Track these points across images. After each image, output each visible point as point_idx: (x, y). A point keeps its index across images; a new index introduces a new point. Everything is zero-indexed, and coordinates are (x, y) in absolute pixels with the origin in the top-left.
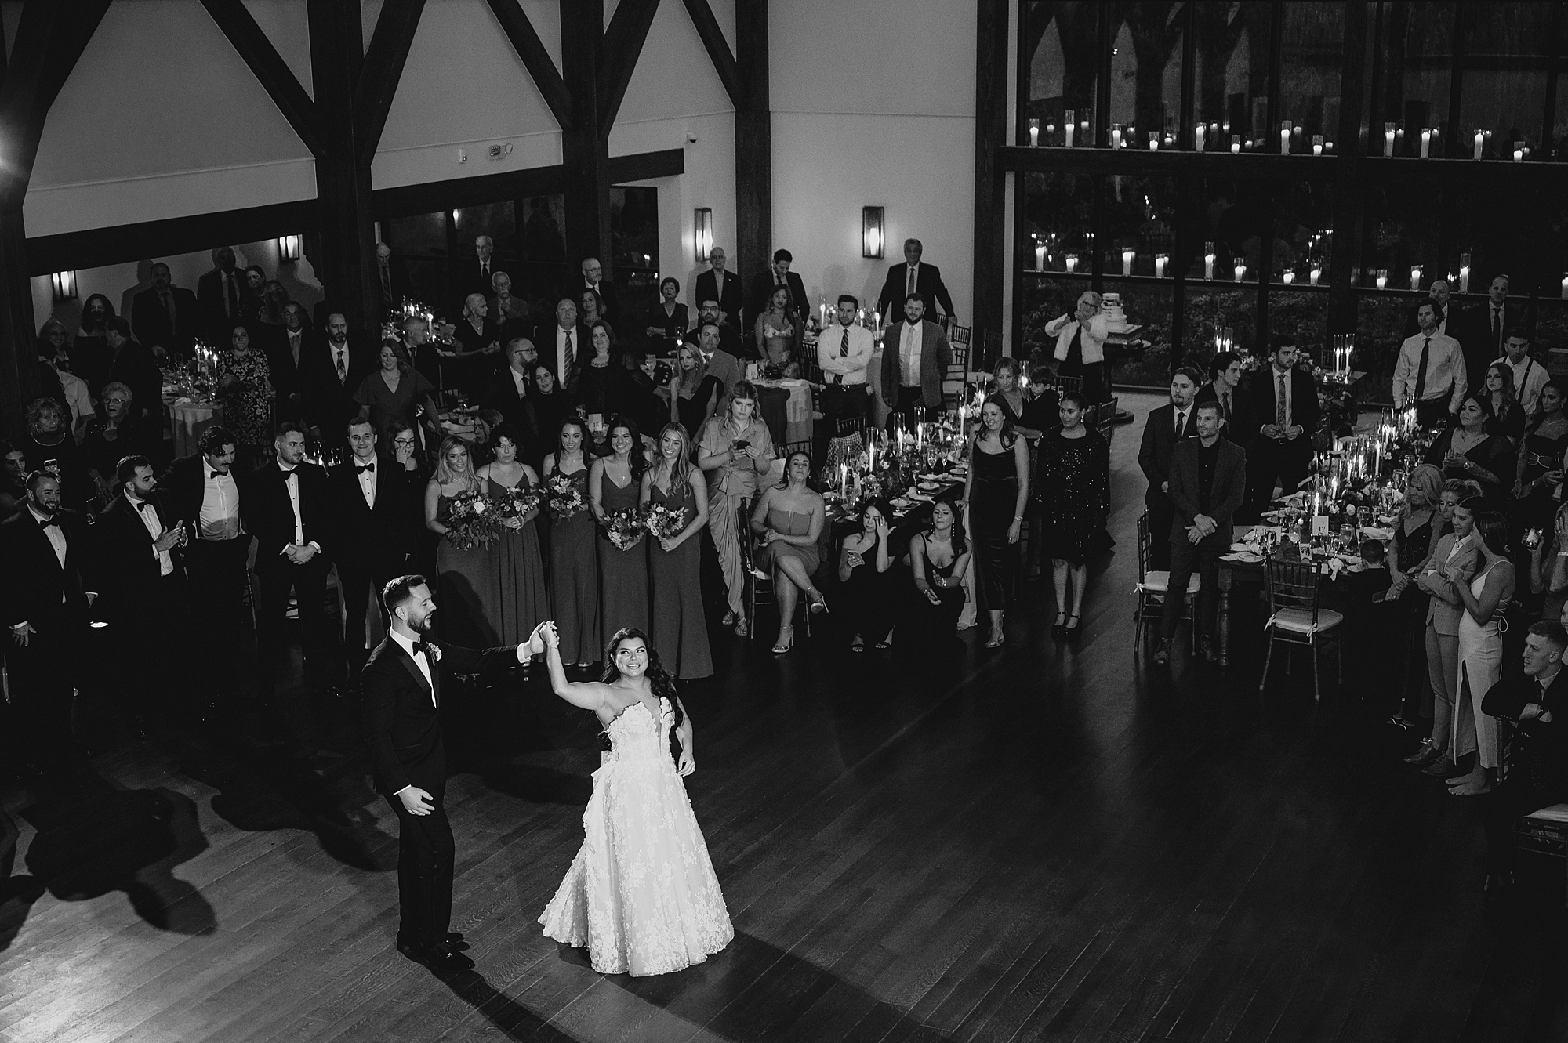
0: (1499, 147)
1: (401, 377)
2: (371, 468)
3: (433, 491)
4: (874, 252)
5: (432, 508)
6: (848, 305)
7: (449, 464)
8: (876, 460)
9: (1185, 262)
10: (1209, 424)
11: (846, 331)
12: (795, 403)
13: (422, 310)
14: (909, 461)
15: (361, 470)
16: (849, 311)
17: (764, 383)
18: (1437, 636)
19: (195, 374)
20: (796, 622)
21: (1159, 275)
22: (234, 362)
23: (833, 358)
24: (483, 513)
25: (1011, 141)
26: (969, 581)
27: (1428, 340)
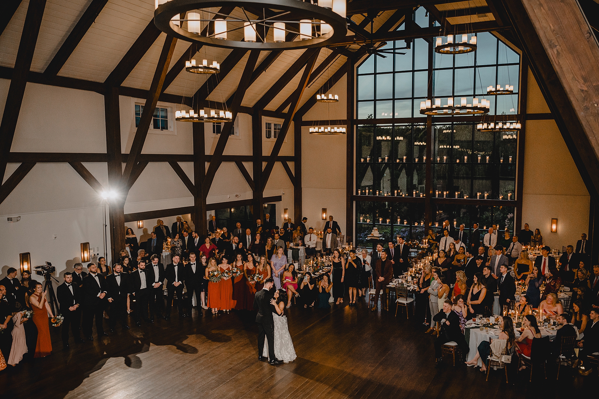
0: (461, 195)
1: (210, 245)
2: (194, 264)
3: (207, 270)
4: (324, 218)
5: (207, 274)
6: (311, 230)
7: (211, 264)
8: (313, 264)
9: (393, 221)
11: (311, 235)
13: (221, 231)
14: (321, 264)
15: (192, 264)
17: (295, 247)
18: (432, 303)
19: (167, 244)
20: (292, 300)
21: (388, 224)
22: (175, 242)
23: (308, 242)
24: (216, 275)
25: (354, 194)
26: (331, 292)
27: (446, 238)
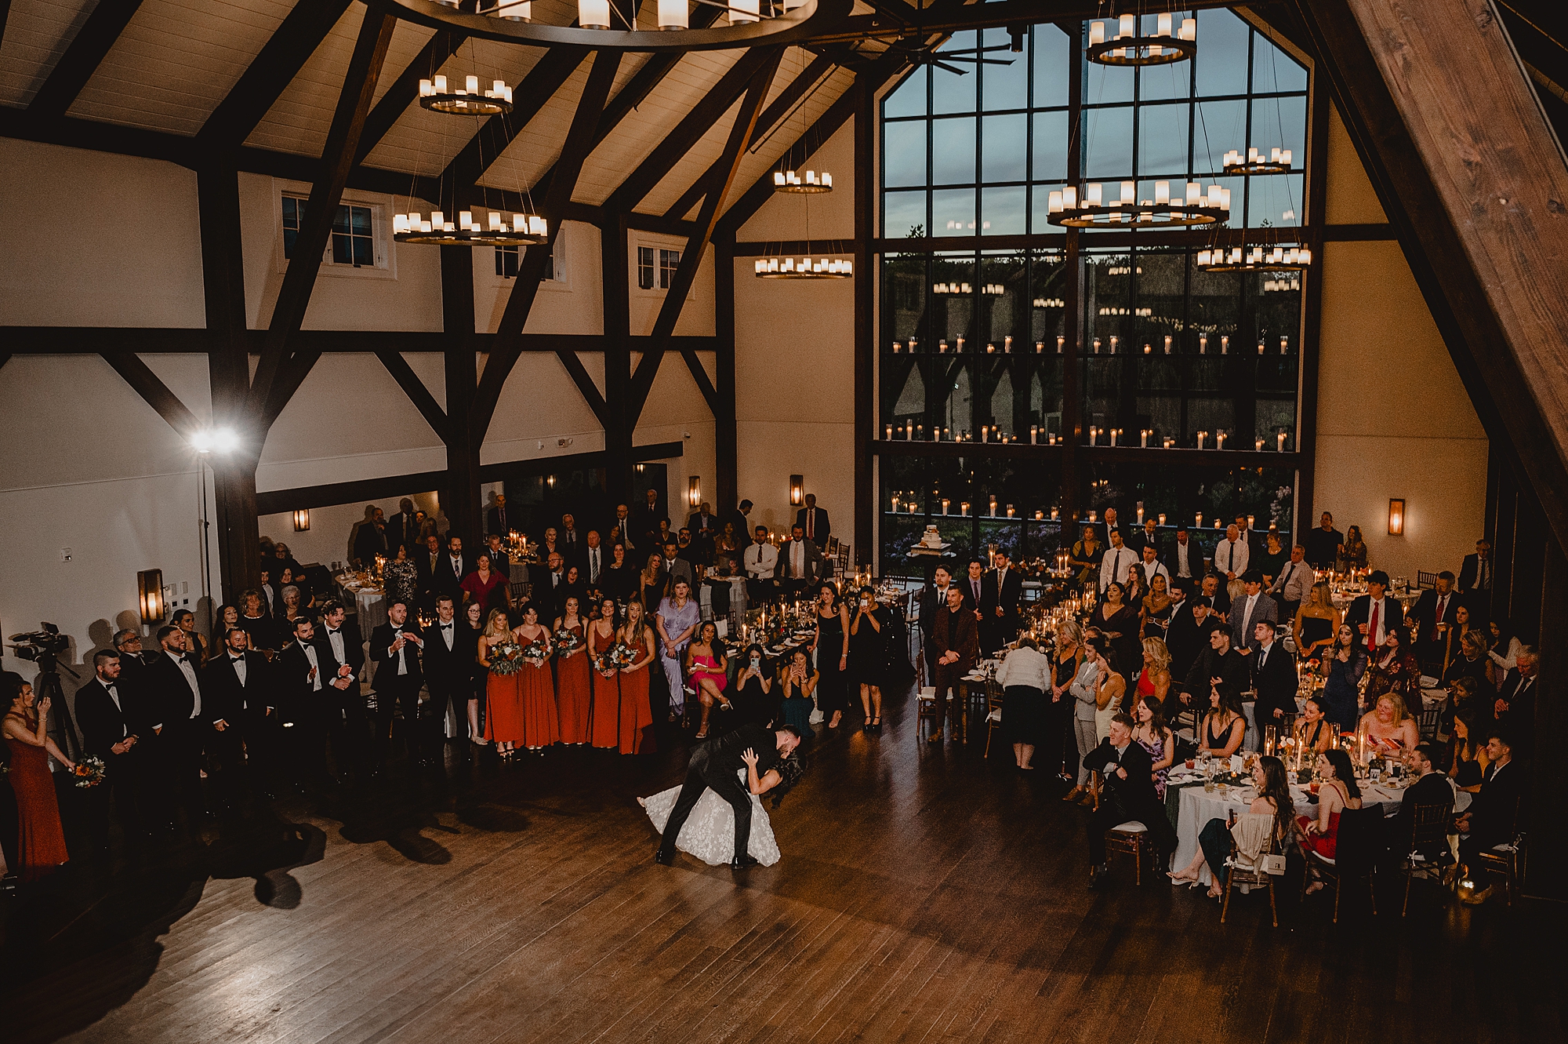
0: (1155, 440)
1: (490, 574)
2: (450, 626)
3: (482, 640)
4: (797, 502)
6: (761, 532)
7: (494, 624)
8: (766, 623)
9: (979, 508)
10: (954, 599)
11: (761, 547)
12: (735, 590)
14: (788, 623)
15: (444, 627)
16: (762, 535)
18: (1080, 721)
19: (374, 574)
21: (964, 515)
22: (395, 566)
23: (754, 564)
24: (510, 654)
25: (876, 437)
26: (814, 695)
27: (1119, 552)
